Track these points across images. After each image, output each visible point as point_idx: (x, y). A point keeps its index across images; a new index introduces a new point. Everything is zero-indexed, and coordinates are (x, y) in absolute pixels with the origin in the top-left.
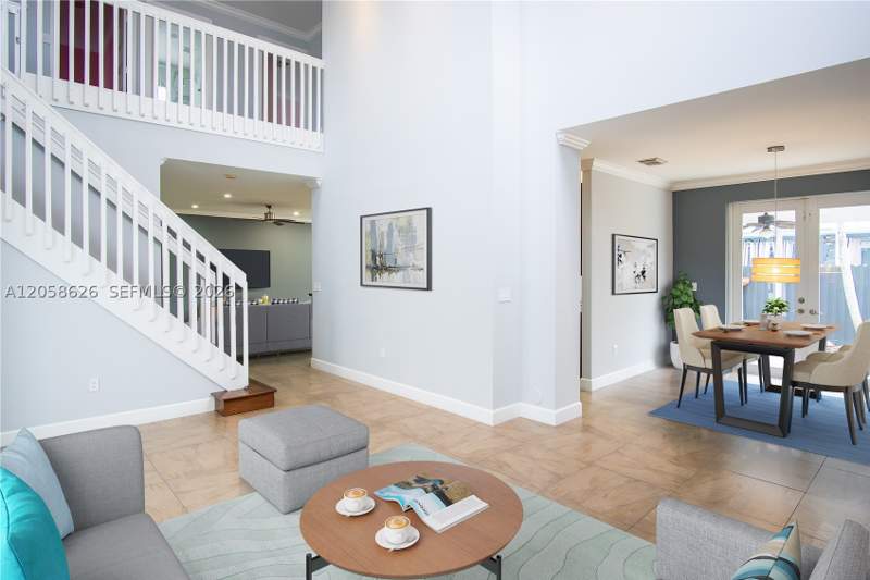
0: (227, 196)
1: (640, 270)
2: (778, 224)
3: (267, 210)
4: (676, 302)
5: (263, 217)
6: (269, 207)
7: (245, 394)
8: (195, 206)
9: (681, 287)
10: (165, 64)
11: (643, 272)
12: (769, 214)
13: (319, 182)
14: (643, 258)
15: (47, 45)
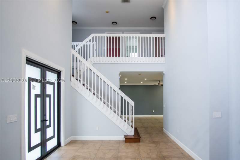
0: (146, 79)
3: (159, 82)
5: (158, 84)
6: (159, 81)
7: (133, 137)
8: (142, 83)
10: (131, 47)
13: (164, 73)
15: (104, 50)
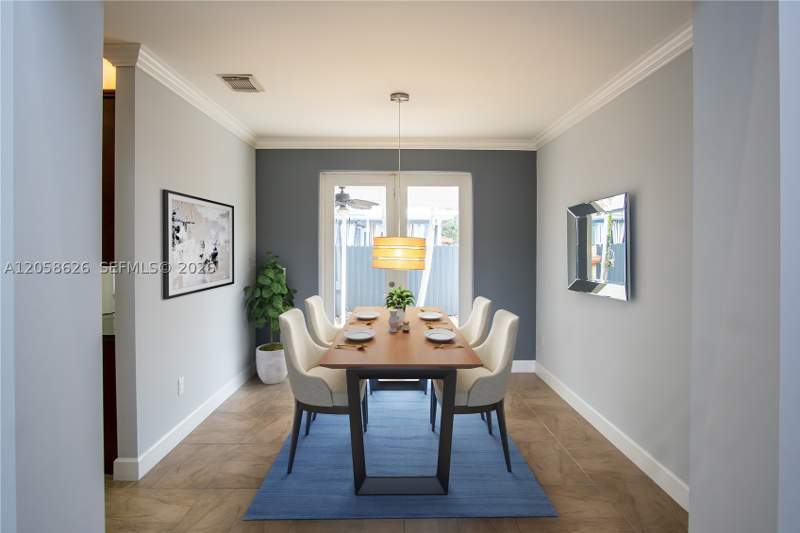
1: (209, 251)
2: (352, 203)
4: (266, 295)
9: (271, 274)
11: (214, 256)
12: (346, 191)
14: (213, 233)
